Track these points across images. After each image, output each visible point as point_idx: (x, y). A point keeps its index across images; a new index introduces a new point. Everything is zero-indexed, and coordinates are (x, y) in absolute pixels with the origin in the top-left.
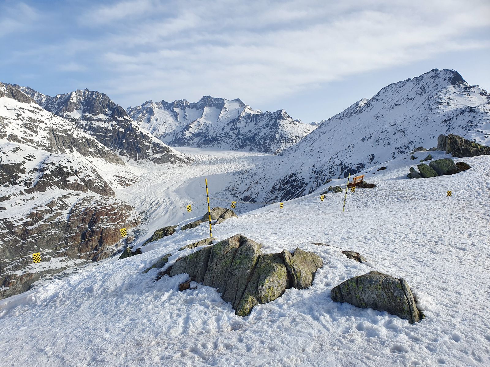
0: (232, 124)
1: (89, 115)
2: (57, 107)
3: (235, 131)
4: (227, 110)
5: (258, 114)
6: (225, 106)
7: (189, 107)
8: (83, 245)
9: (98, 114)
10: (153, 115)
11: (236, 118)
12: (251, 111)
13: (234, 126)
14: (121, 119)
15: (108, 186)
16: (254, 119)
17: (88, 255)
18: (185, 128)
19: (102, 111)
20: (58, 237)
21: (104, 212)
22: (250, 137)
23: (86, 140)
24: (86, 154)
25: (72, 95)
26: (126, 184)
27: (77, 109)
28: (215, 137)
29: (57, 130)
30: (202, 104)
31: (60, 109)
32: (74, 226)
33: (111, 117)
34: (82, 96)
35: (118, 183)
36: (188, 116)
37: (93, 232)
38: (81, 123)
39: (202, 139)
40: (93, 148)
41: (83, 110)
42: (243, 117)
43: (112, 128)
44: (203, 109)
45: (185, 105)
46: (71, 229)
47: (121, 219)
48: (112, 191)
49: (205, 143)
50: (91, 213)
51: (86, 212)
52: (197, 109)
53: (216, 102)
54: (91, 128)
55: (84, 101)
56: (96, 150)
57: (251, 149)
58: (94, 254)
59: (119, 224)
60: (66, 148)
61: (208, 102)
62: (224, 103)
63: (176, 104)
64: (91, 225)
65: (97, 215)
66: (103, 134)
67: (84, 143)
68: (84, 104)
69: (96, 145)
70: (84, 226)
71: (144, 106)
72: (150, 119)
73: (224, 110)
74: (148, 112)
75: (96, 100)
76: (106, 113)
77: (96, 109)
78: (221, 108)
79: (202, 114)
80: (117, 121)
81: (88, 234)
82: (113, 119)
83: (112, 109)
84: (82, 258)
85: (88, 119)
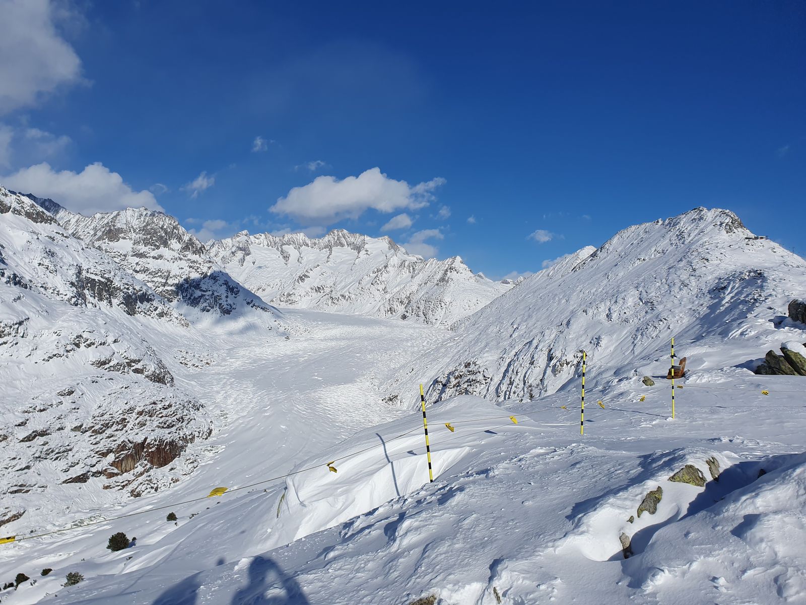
0: (375, 275)
1: (142, 248)
2: (92, 232)
3: (381, 287)
4: (369, 253)
5: (418, 261)
6: (366, 246)
7: (307, 245)
8: (112, 465)
9: (158, 247)
10: (249, 254)
11: (383, 266)
12: (406, 256)
13: (378, 278)
14: (195, 257)
15: (164, 368)
16: (411, 268)
17: (118, 484)
18: (299, 277)
19: (166, 244)
20: (71, 450)
21: (154, 410)
22: (404, 297)
23: (134, 289)
24: (131, 312)
25: (119, 215)
26: (194, 365)
27: (124, 238)
28: (347, 294)
29: (89, 270)
30: (329, 241)
31: (97, 237)
32: (101, 431)
33: (179, 254)
34: (136, 218)
35: (181, 363)
36: (305, 259)
37: (130, 444)
38: (129, 261)
39: (325, 295)
40: (145, 303)
41: (135, 240)
42: (393, 264)
43: (178, 272)
44: (331, 250)
45: (301, 241)
46: (95, 437)
47: (180, 424)
48: (169, 376)
49: (330, 304)
50: (131, 410)
51: (123, 409)
52: (321, 249)
53: (351, 239)
54: (145, 270)
55: (138, 226)
56: (149, 307)
57: (404, 317)
58: (129, 482)
59: (176, 432)
60: (101, 299)
61: (338, 239)
62: (364, 243)
63: (286, 239)
64: (129, 432)
65: (141, 415)
66: (164, 281)
67: (130, 293)
68: (137, 231)
69: (150, 297)
70: (116, 433)
71: (234, 240)
72: (243, 260)
73: (363, 252)
74: (240, 249)
75: (157, 225)
76: (171, 246)
77: (156, 240)
78: (358, 249)
79: (328, 258)
80: (189, 260)
81: (123, 447)
82: (182, 257)
83: (182, 241)
84: (106, 488)
85: (141, 255)
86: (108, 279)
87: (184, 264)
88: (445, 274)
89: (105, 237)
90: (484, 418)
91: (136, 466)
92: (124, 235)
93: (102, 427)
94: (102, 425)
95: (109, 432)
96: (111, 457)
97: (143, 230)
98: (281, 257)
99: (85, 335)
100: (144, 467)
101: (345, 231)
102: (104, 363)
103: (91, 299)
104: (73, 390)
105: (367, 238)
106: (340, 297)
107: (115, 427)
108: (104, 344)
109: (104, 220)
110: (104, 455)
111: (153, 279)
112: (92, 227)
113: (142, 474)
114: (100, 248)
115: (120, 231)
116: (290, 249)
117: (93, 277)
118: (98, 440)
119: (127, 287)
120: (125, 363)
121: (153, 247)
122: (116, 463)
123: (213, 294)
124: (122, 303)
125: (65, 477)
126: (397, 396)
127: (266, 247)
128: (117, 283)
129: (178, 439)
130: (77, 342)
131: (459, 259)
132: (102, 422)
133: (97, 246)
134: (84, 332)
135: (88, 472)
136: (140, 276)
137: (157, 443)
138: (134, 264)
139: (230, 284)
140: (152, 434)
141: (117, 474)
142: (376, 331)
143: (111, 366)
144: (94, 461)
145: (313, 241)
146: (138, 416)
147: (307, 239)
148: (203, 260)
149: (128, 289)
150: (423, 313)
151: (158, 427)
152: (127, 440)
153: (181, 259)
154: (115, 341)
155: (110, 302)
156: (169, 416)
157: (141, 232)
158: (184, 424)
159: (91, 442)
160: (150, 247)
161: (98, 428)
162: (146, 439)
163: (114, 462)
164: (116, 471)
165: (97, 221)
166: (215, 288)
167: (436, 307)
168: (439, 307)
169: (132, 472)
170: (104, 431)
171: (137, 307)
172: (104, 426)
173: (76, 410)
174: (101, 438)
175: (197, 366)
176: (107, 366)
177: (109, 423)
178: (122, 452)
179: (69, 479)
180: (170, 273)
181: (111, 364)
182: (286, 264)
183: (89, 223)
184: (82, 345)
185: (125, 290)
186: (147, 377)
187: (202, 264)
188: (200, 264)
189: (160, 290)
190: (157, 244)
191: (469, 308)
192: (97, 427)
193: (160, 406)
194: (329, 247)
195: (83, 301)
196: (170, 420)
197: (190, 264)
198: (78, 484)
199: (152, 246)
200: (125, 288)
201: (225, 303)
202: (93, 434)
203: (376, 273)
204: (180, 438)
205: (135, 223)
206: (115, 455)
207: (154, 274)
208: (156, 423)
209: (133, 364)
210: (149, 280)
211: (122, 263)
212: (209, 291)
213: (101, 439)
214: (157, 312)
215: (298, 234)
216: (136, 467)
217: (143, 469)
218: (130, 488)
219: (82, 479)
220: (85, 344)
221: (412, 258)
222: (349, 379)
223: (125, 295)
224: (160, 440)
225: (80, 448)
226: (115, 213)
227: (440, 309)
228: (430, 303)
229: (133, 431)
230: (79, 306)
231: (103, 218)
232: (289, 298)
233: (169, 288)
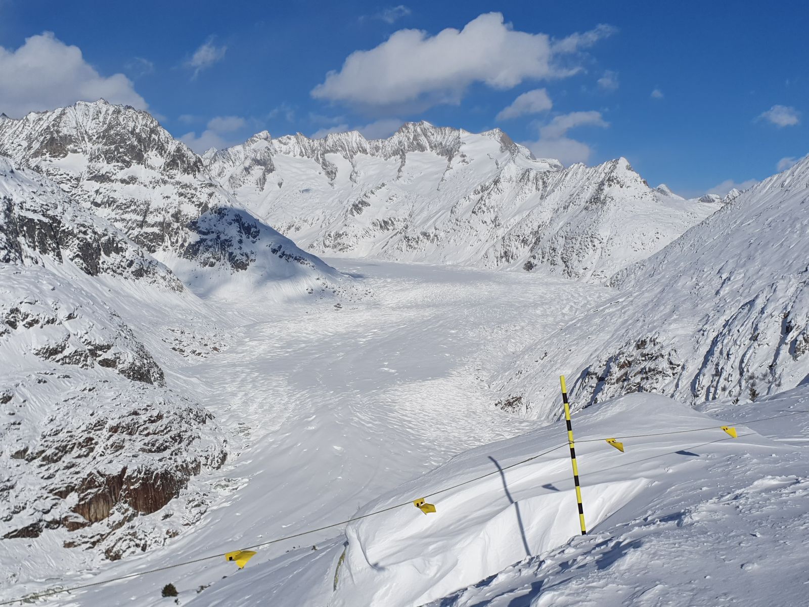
0: (479, 196)
1: (104, 167)
2: (25, 144)
3: (489, 217)
4: (467, 159)
5: (551, 170)
6: (463, 148)
7: (364, 151)
8: (75, 510)
9: (128, 164)
10: (271, 170)
11: (491, 180)
12: (531, 161)
13: (483, 202)
14: (187, 178)
15: (148, 357)
16: (540, 183)
17: (86, 540)
18: (353, 205)
19: (140, 159)
20: (12, 487)
21: (135, 424)
22: (527, 231)
23: (95, 233)
24: (92, 269)
25: (64, 114)
26: (194, 352)
27: (75, 151)
28: (432, 231)
29: (24, 204)
30: (400, 142)
31: (32, 151)
32: (55, 458)
33: (162, 175)
34: (91, 118)
35: (174, 349)
36: (362, 174)
37: (100, 478)
38: (85, 188)
39: (396, 235)
40: (113, 254)
41: (91, 155)
42: (508, 177)
43: (162, 203)
44: (403, 157)
45: (355, 145)
46: (46, 467)
47: (176, 446)
48: (156, 370)
49: (404, 247)
50: (100, 424)
51: (87, 423)
52: (387, 157)
53: (437, 138)
54: (110, 202)
55: (95, 131)
56: (119, 260)
57: (529, 267)
58: (102, 537)
59: (170, 459)
60: (44, 251)
61: (415, 138)
62: (458, 142)
63: (330, 142)
64: (98, 459)
65: (115, 432)
66: (140, 218)
67: (89, 240)
68: (94, 138)
69: (119, 245)
70: (79, 460)
71: (247, 148)
72: (262, 181)
73: (457, 159)
74: (257, 162)
75: (124, 128)
76: (149, 162)
77: (124, 152)
78: (448, 153)
79: (399, 171)
80: (178, 183)
81: (89, 482)
82: (166, 178)
83: (165, 152)
84: (68, 545)
85: (103, 178)
86: (53, 218)
87: (170, 190)
88: (600, 188)
89: (45, 151)
90: (672, 430)
91: (111, 512)
92: (75, 146)
93: (57, 451)
94: (56, 448)
95: (67, 459)
96: (73, 499)
97: (104, 137)
98: (323, 173)
99: (24, 309)
100: (123, 514)
101: (426, 124)
102: (55, 352)
103: (30, 251)
104: (11, 395)
105: (464, 135)
106: (421, 237)
107: (76, 452)
108: (53, 321)
109: (41, 123)
110: (63, 494)
111: (124, 216)
112: (23, 135)
113: (120, 524)
114: (38, 169)
115: (68, 139)
116: (337, 159)
117: (30, 215)
118: (51, 471)
119: (83, 229)
120: (87, 351)
121: (120, 164)
122: (81, 507)
123: (218, 237)
124: (78, 256)
125: (6, 528)
126: (520, 398)
127: (298, 157)
128: (67, 224)
129: (175, 469)
130: (12, 320)
131: (623, 162)
132: (57, 445)
133: (33, 165)
134: (21, 303)
135: (40, 521)
136: (104, 212)
137: (142, 475)
138: (92, 193)
139: (243, 220)
140: (133, 461)
141: (83, 525)
142: (483, 290)
143: (65, 357)
144: (48, 504)
145: (374, 143)
146: (110, 433)
147: (363, 140)
148: (200, 183)
149: (85, 233)
150: (562, 258)
151: (143, 450)
152: (95, 472)
153: (165, 182)
154: (70, 317)
155: (59, 255)
156: (158, 433)
157: (101, 140)
158: (183, 445)
159: (41, 475)
160: (116, 164)
161: (51, 453)
162: (124, 469)
163: (78, 505)
164: (81, 520)
165: (31, 126)
166: (220, 228)
167: (583, 247)
168: (590, 246)
169: (105, 521)
170: (60, 458)
171: (100, 262)
172: (60, 451)
173: (17, 426)
174: (56, 469)
175: (199, 354)
176: (59, 356)
177: (66, 446)
178: (89, 491)
179: (12, 532)
180: (149, 205)
181: (66, 352)
182: (332, 185)
183: (20, 129)
184: (20, 325)
185: (81, 235)
186: (122, 372)
187: (199, 189)
188: (196, 189)
189: (136, 232)
190: (127, 159)
191: (642, 247)
192: (49, 452)
193: (143, 417)
194: (400, 152)
195: (17, 254)
196: (161, 439)
197: (181, 190)
198: (27, 540)
199: (118, 162)
200: (80, 231)
201: (238, 252)
202: (44, 463)
203: (479, 193)
204: (177, 467)
205: (91, 127)
206: (79, 496)
207: (125, 207)
208: (139, 445)
209: (99, 352)
210: (118, 217)
211: (73, 192)
212: (213, 232)
213: (57, 471)
214: (133, 269)
215: (349, 133)
216: (112, 514)
217: (122, 517)
218: (103, 546)
219: (32, 531)
220: (25, 322)
221: (541, 165)
222: (439, 371)
223: (81, 243)
224: (146, 470)
225: (25, 484)
226: (58, 111)
227: (591, 251)
228: (574, 241)
229: (105, 457)
230: (11, 262)
231: (40, 119)
232: (339, 240)
233: (150, 230)
